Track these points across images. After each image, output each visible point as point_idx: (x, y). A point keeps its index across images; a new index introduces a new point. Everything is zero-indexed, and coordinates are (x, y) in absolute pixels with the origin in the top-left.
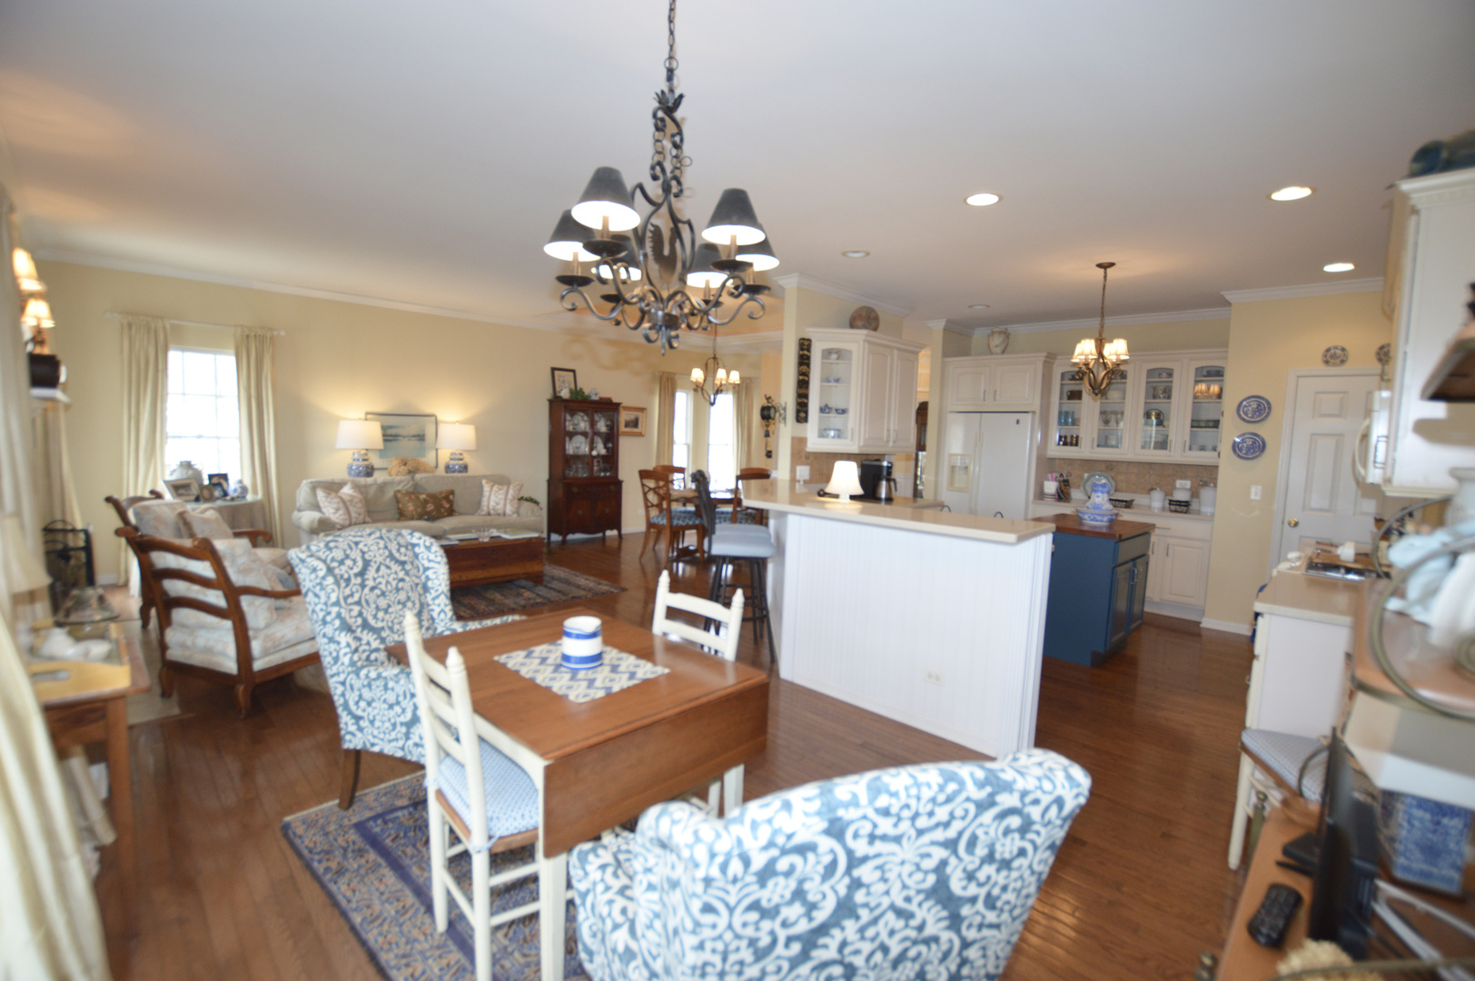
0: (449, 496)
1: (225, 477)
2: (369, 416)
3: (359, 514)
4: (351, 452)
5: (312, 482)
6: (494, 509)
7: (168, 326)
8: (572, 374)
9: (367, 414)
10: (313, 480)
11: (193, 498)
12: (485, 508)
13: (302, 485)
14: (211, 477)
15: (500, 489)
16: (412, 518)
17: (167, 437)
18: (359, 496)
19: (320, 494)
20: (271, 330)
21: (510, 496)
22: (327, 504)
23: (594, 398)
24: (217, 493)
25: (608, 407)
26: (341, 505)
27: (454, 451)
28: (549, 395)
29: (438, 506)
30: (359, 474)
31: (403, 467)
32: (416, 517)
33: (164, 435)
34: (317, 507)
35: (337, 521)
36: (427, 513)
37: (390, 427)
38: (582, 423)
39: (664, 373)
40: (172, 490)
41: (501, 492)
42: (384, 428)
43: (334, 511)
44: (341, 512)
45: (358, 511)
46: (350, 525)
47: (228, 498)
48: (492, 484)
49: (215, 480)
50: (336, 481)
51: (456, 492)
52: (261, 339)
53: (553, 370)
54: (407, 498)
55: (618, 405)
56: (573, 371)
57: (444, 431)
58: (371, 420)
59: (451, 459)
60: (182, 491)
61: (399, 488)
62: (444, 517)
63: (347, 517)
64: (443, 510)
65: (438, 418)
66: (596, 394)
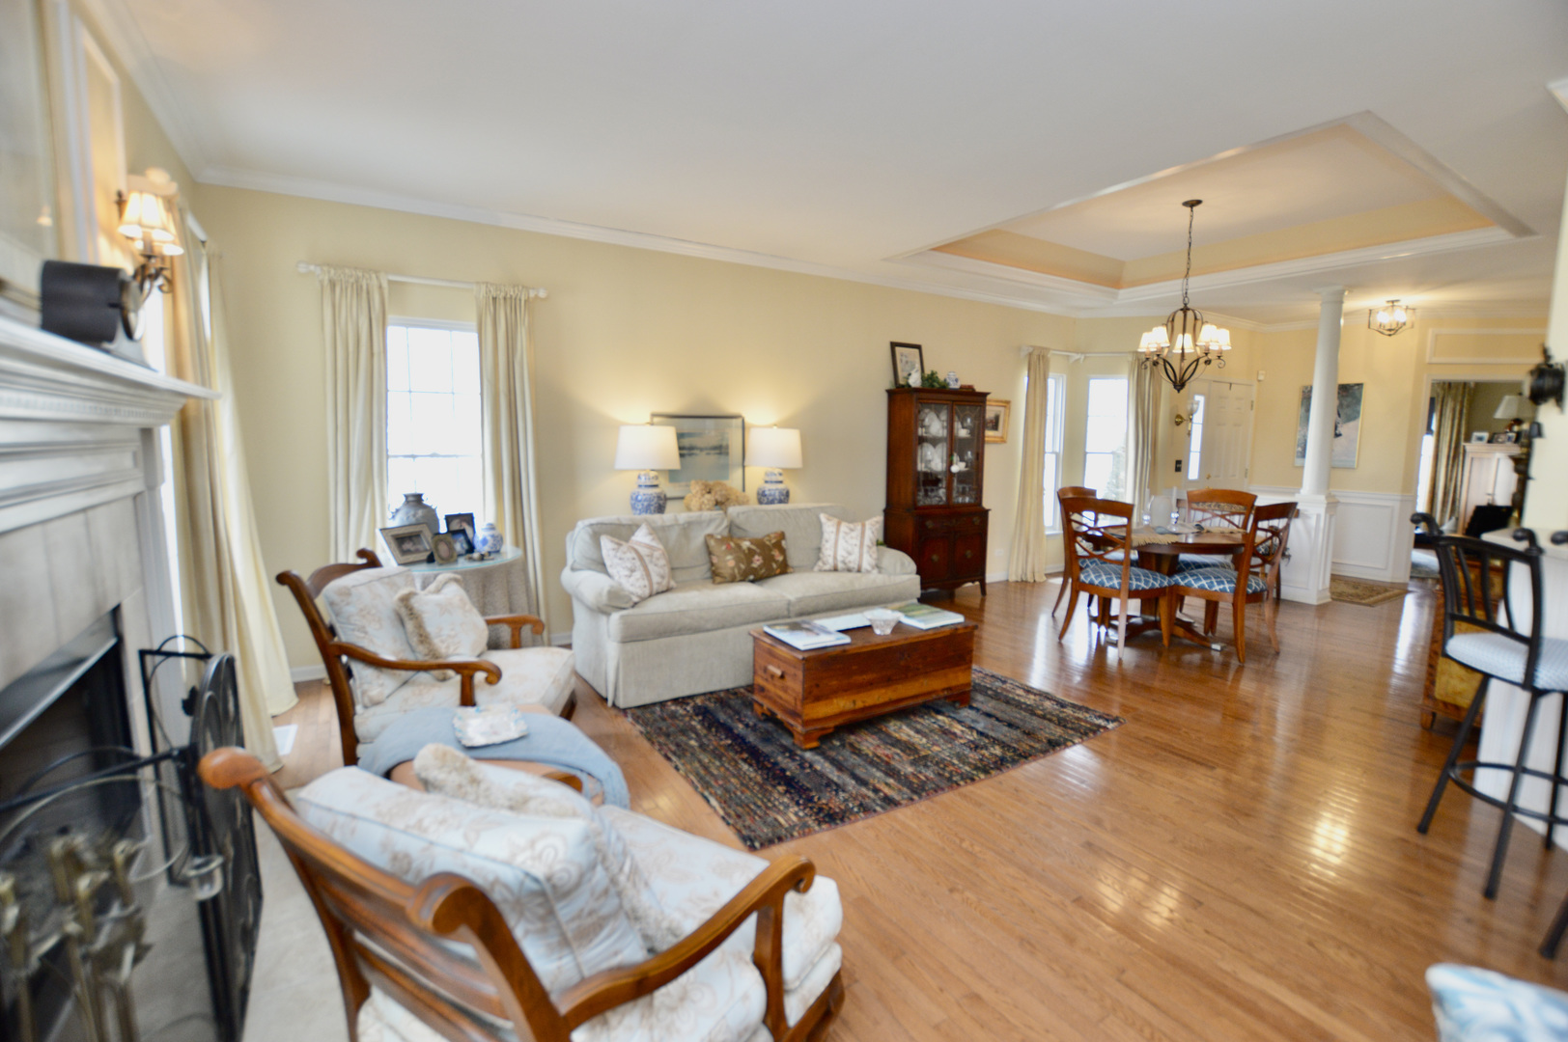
0: (779, 542)
1: (469, 519)
2: (656, 420)
3: (663, 577)
4: (636, 474)
5: (591, 525)
6: (844, 562)
7: (385, 285)
8: (916, 351)
9: (654, 415)
10: (593, 521)
11: (424, 556)
12: (831, 561)
13: (577, 530)
14: (449, 519)
15: (852, 530)
16: (733, 580)
17: (388, 457)
18: (661, 547)
19: (607, 544)
20: (526, 288)
21: (867, 542)
22: (616, 561)
23: (954, 386)
24: (459, 546)
25: (969, 400)
26: (638, 563)
27: (770, 470)
28: (887, 383)
29: (768, 559)
30: (647, 510)
31: (708, 496)
32: (738, 578)
33: (384, 455)
34: (601, 566)
35: (632, 589)
36: (754, 571)
37: (690, 435)
38: (934, 424)
39: (1034, 347)
40: (393, 545)
41: (854, 534)
42: (680, 436)
43: (627, 573)
44: (638, 574)
45: (662, 571)
46: (651, 596)
47: (476, 555)
48: (836, 520)
49: (455, 526)
50: (624, 522)
51: (787, 535)
52: (512, 302)
53: (894, 345)
54: (724, 547)
55: (984, 395)
56: (918, 347)
57: (754, 439)
58: (659, 424)
59: (766, 482)
60: (407, 546)
61: (710, 530)
62: (776, 575)
63: (646, 583)
64: (774, 566)
65: (747, 420)
66: (957, 380)
